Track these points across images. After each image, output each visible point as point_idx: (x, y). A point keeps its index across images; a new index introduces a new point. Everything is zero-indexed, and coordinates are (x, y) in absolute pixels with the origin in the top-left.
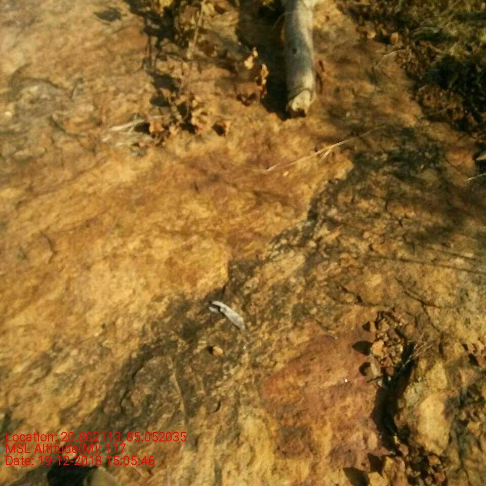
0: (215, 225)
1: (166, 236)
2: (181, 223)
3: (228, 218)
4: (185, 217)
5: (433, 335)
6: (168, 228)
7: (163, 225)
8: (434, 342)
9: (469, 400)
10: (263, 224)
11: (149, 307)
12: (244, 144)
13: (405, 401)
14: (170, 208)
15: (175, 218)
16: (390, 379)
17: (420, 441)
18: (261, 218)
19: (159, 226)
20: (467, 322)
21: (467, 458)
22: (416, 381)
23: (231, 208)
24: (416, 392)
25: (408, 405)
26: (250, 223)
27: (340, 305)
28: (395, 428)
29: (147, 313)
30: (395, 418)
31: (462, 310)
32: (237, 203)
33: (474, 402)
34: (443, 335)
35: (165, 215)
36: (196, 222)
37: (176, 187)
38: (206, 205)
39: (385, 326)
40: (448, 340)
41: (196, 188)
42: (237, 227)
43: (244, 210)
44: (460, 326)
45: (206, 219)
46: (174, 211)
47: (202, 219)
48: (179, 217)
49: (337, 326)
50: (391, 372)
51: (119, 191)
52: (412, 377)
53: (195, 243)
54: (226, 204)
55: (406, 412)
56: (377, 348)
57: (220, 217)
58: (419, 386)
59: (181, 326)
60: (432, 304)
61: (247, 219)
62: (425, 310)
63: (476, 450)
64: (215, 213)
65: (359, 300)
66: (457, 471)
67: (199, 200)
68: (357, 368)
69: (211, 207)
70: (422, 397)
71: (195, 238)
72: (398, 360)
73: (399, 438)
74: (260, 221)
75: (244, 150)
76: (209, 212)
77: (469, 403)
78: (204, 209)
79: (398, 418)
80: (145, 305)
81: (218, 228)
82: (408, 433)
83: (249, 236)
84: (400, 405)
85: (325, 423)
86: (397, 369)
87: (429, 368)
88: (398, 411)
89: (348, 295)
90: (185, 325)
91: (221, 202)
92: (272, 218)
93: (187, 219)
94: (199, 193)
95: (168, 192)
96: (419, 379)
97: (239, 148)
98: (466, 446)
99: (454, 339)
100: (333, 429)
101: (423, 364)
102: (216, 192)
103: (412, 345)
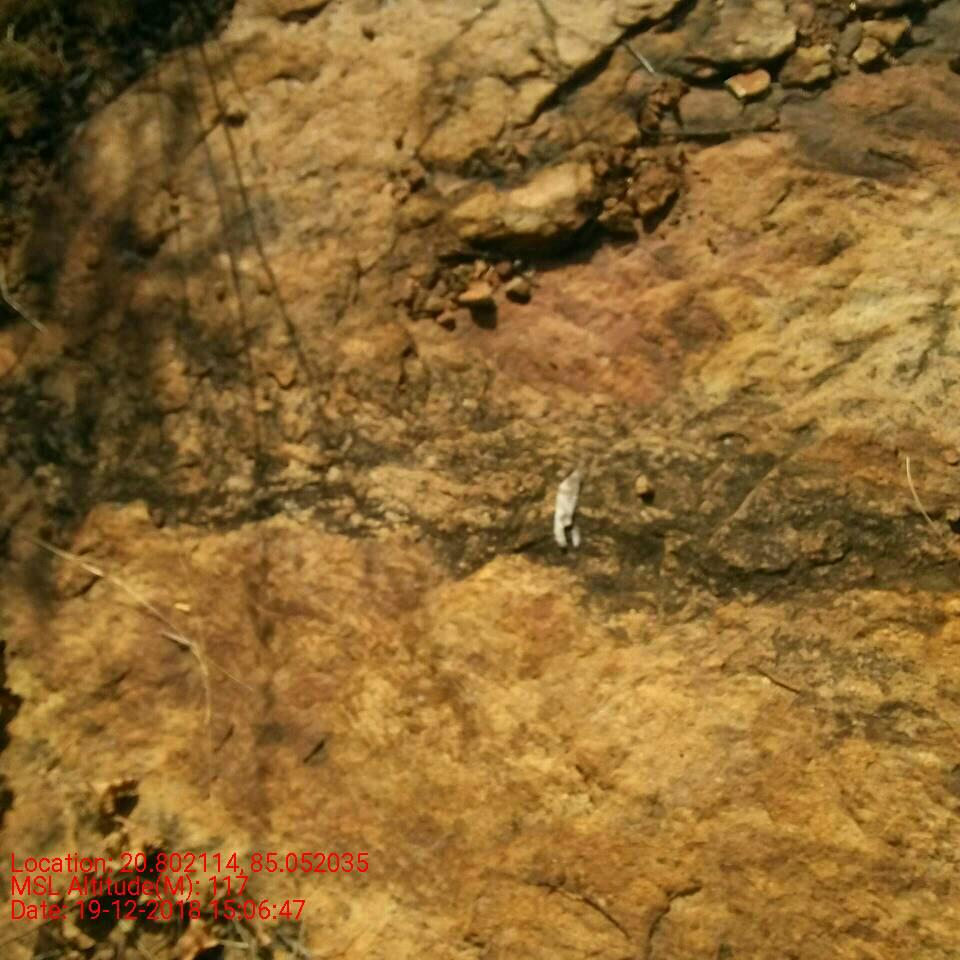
0: (392, 652)
1: (477, 717)
2: (428, 717)
3: (363, 639)
4: (406, 718)
5: (408, 243)
6: (455, 729)
7: (455, 743)
8: (420, 236)
9: (484, 169)
10: (339, 572)
11: (646, 638)
12: (136, 734)
13: (541, 228)
14: (403, 763)
15: (422, 736)
16: (517, 263)
17: (589, 188)
18: (325, 584)
19: (463, 747)
21: (571, 138)
22: (503, 225)
23: (332, 651)
24: (519, 220)
25: (545, 220)
26: (351, 594)
28: (589, 223)
29: (662, 632)
30: (575, 227)
32: (312, 649)
33: (484, 162)
34: (403, 230)
35: (430, 758)
36: (409, 688)
37: (340, 790)
38: (355, 700)
39: (432, 301)
40: (407, 221)
41: (317, 751)
42: (372, 612)
43: (322, 627)
44: (372, 218)
45: (387, 677)
46: (406, 748)
47: (394, 683)
48: (415, 729)
49: (476, 360)
50: (505, 267)
51: (430, 893)
52: (501, 233)
53: (460, 656)
54: (327, 668)
55: (559, 218)
56: (478, 292)
57: (366, 656)
58: (510, 219)
59: (642, 568)
60: (355, 263)
61: (342, 607)
62: (370, 269)
63: (553, 135)
64: (363, 671)
65: (409, 352)
66: (597, 141)
67: (347, 722)
68: (526, 309)
69: (351, 687)
70: (523, 211)
71: (447, 666)
72: (480, 265)
73: (599, 212)
74: (335, 580)
75: (154, 724)
76: (368, 682)
77: (490, 167)
78: (365, 695)
79: (573, 223)
80: (649, 647)
81: (396, 643)
82: (588, 205)
83: (381, 579)
84: (552, 229)
86: (493, 261)
87: (471, 221)
88: (563, 228)
89: (409, 371)
90: (634, 565)
91: (327, 679)
92: (315, 566)
93: (409, 713)
94: (330, 735)
95: (366, 796)
96: (498, 222)
97: (156, 738)
98: (556, 147)
99: (401, 217)
100: (641, 293)
101: (470, 230)
102: (307, 705)
103: (443, 259)
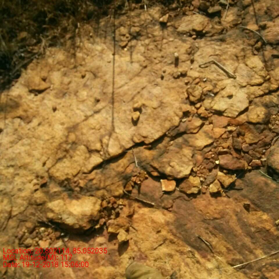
5: (31, 210)
8: (35, 209)
9: (68, 186)
13: (74, 224)
16: (62, 234)
17: (96, 213)
20: (20, 190)
21: (100, 186)
22: (61, 218)
24: (68, 218)
25: (76, 222)
27: (17, 275)
28: (91, 228)
30: (85, 229)
31: (12, 194)
33: (68, 183)
34: (30, 204)
39: (29, 241)
40: (33, 201)
44: (23, 194)
49: (33, 274)
50: (58, 234)
52: (60, 221)
55: (81, 223)
56: (44, 245)
58: (64, 217)
60: (10, 213)
62: (14, 216)
63: (94, 182)
65: (12, 262)
66: (107, 191)
68: (59, 256)
70: (70, 214)
72: (50, 230)
73: (96, 225)
77: (70, 186)
79: (85, 227)
82: (93, 221)
84: (77, 226)
85: (97, 273)
86: (56, 230)
87: (52, 211)
88: (81, 228)
89: (9, 270)
96: (60, 217)
98: (94, 187)
99: (32, 197)
100: (99, 266)
101: (51, 215)
103: (39, 222)
